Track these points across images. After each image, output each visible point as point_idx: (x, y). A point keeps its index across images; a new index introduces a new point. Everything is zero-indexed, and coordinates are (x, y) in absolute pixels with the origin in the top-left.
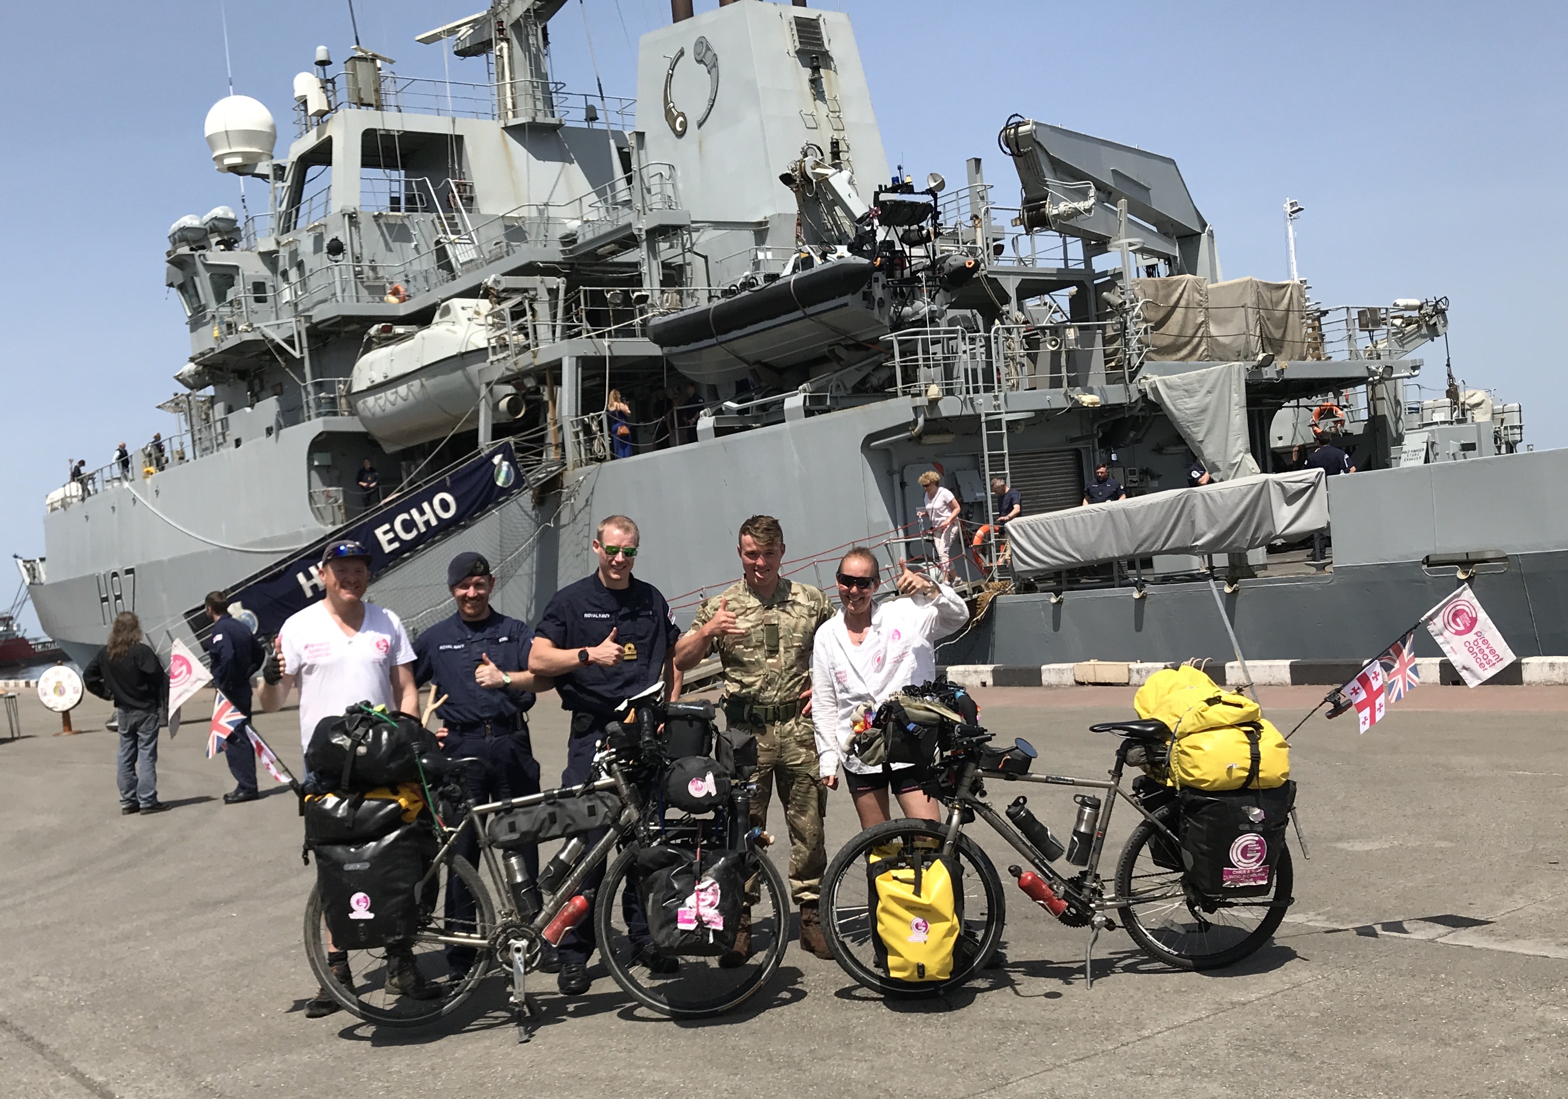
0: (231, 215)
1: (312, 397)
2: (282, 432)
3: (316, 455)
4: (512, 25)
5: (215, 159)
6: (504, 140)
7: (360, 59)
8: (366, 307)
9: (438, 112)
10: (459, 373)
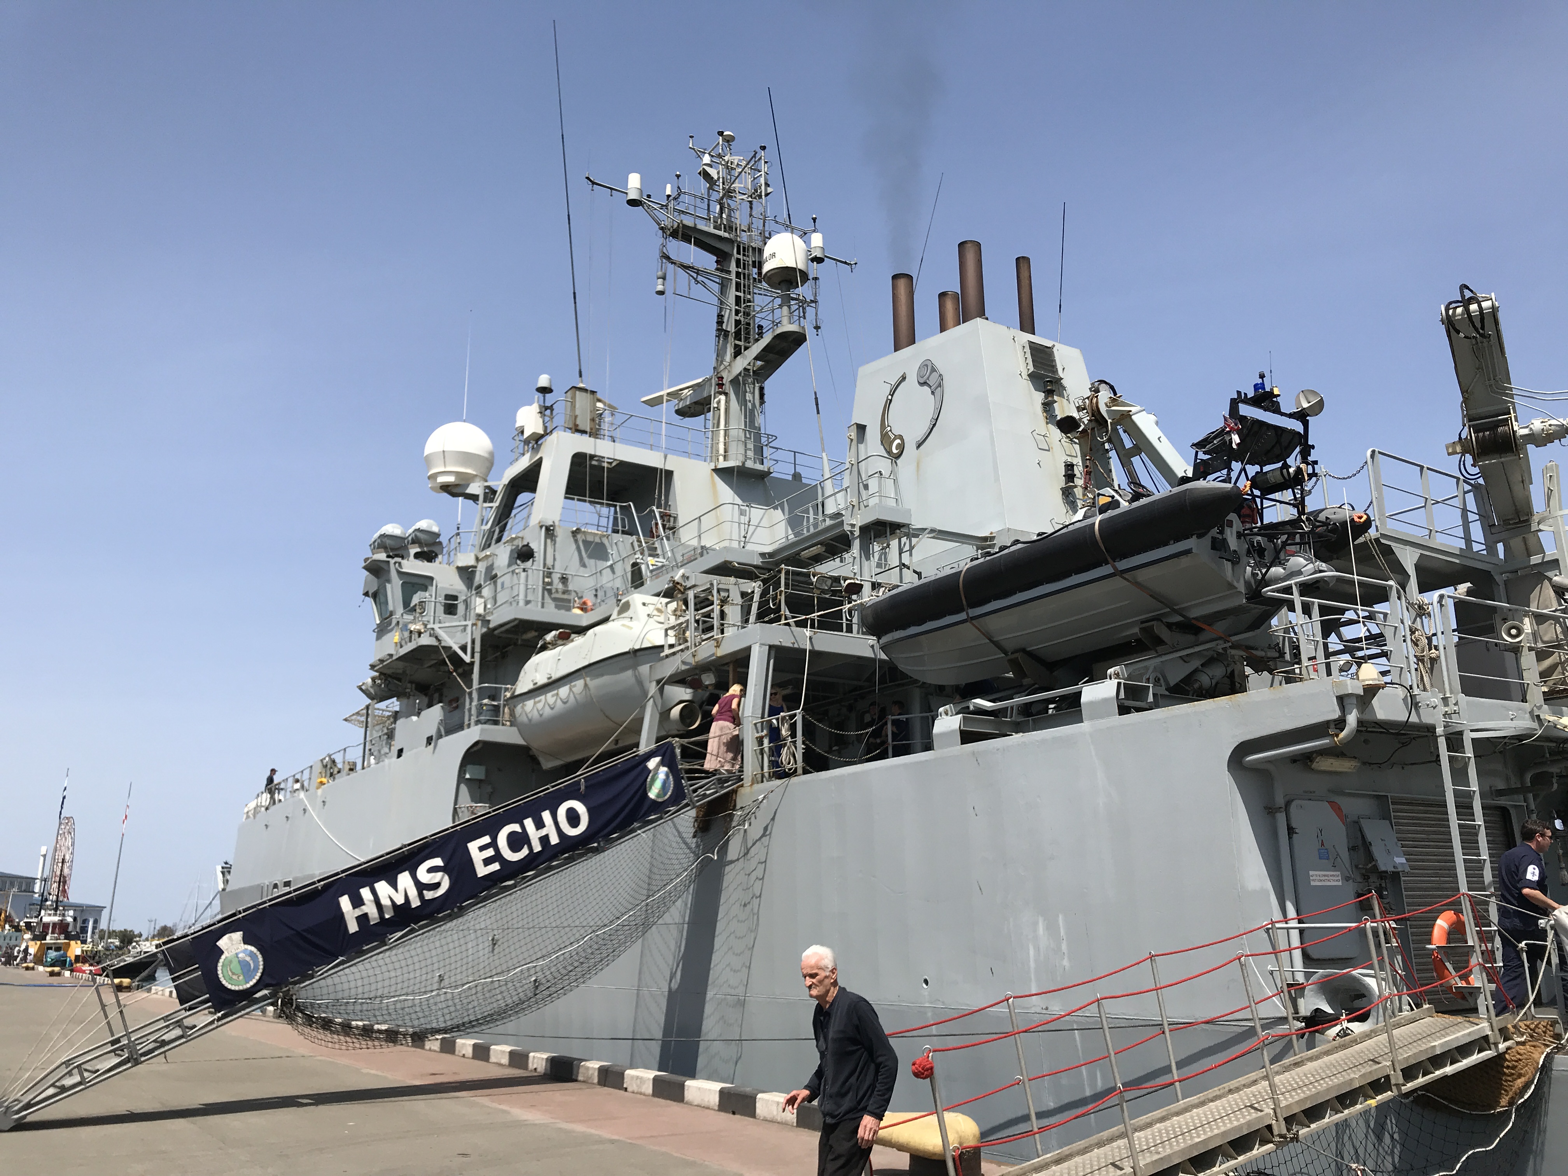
0: (435, 529)
1: (475, 703)
2: (440, 741)
3: (469, 767)
4: (731, 381)
5: (429, 478)
6: (714, 484)
7: (581, 389)
8: (549, 613)
9: (651, 447)
10: (629, 673)
